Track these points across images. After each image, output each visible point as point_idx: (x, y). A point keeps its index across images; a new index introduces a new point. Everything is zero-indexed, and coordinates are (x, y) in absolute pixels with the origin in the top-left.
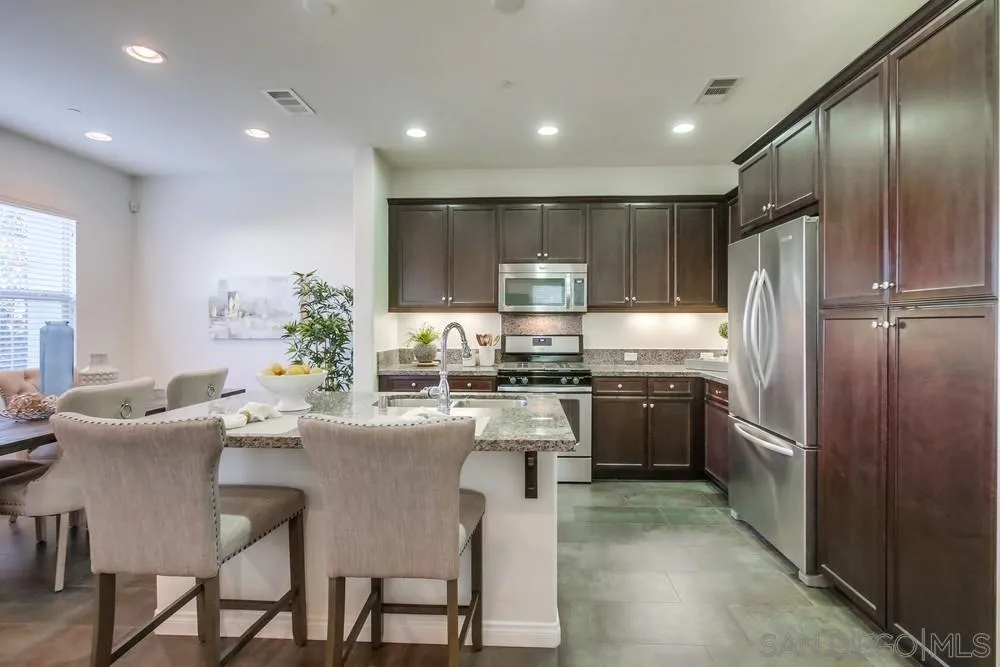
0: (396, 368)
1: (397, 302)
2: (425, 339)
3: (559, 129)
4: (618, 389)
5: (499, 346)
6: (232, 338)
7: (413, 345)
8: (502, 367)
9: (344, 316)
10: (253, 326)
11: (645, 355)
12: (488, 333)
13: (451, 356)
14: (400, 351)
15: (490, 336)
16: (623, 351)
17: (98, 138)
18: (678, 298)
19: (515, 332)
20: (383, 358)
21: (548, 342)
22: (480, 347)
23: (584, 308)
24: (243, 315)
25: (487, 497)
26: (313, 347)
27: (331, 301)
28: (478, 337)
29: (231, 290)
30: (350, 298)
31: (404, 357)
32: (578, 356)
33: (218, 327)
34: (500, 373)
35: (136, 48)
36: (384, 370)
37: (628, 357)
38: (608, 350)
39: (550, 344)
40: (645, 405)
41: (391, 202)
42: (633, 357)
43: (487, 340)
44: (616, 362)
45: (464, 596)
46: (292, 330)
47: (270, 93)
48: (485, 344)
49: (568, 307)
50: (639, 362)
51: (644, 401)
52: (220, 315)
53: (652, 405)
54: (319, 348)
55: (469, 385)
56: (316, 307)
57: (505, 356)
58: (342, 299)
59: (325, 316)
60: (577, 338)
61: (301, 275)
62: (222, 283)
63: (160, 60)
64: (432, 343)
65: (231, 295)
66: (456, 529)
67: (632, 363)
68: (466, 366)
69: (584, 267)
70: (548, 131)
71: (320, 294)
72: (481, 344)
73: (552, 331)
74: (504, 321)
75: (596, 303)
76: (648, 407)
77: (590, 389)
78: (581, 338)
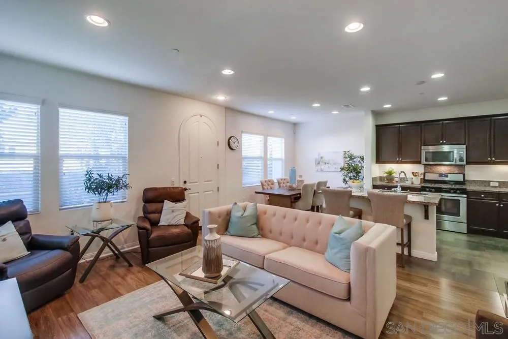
0: (378, 183)
1: (379, 160)
2: (390, 173)
4: (482, 197)
5: (422, 177)
6: (322, 171)
7: (385, 175)
8: (423, 185)
9: (360, 165)
10: (329, 167)
11: (503, 184)
12: (417, 172)
13: (402, 180)
14: (380, 177)
15: (418, 173)
16: (489, 182)
19: (431, 171)
20: (374, 179)
21: (447, 176)
22: (413, 177)
23: (464, 163)
24: (325, 164)
25: (413, 218)
26: (349, 175)
27: (355, 160)
28: (413, 173)
29: (322, 156)
30: (362, 159)
31: (381, 179)
32: (463, 183)
33: (319, 167)
34: (422, 187)
36: (375, 183)
37: (492, 184)
38: (481, 181)
39: (448, 177)
40: (497, 205)
41: (376, 126)
42: (497, 184)
43: (416, 174)
44: (485, 186)
45: (405, 241)
46: (342, 169)
48: (416, 176)
49: (456, 162)
50: (500, 186)
51: (497, 203)
52: (318, 164)
53: (502, 205)
54: (351, 175)
55: (408, 190)
56: (350, 161)
57: (424, 180)
58: (359, 159)
59: (353, 165)
60: (462, 175)
61: (345, 152)
62: (319, 154)
63: (319, 105)
64: (393, 175)
65: (321, 158)
66: (403, 220)
67: (496, 187)
68: (407, 184)
69: (464, 146)
71: (351, 157)
72: (414, 176)
73: (448, 172)
74: (424, 168)
75: (471, 161)
76: (499, 206)
77: (466, 196)
78: (464, 175)
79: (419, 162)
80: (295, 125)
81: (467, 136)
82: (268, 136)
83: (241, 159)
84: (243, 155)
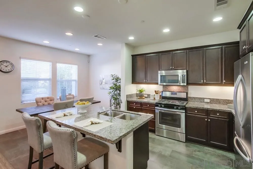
1: (134, 81)
2: (141, 91)
3: (170, 29)
4: (196, 112)
5: (161, 94)
6: (103, 89)
11: (213, 101)
14: (136, 94)
15: (159, 91)
16: (204, 99)
17: (77, 50)
18: (224, 81)
19: (167, 90)
21: (176, 94)
24: (105, 84)
27: (119, 81)
28: (155, 91)
29: (103, 78)
32: (186, 99)
33: (101, 86)
34: (156, 103)
35: (67, 33)
37: (206, 100)
38: (198, 98)
40: (206, 120)
42: (209, 101)
44: (201, 102)
46: (111, 88)
47: (95, 36)
48: (157, 93)
50: (210, 103)
51: (206, 118)
52: (102, 84)
53: (209, 120)
55: (148, 105)
56: (116, 82)
57: (162, 97)
60: (186, 93)
61: (113, 75)
63: (72, 35)
64: (143, 93)
67: (208, 103)
68: (151, 99)
69: (185, 71)
70: (166, 30)
71: (117, 79)
72: (156, 94)
73: (177, 91)
74: (163, 87)
75: (190, 82)
76: (208, 120)
77: (184, 111)
78: (187, 93)
79: (157, 84)
80: (89, 56)
81: (188, 63)
82: (57, 62)
83: (19, 80)
84: (21, 77)
